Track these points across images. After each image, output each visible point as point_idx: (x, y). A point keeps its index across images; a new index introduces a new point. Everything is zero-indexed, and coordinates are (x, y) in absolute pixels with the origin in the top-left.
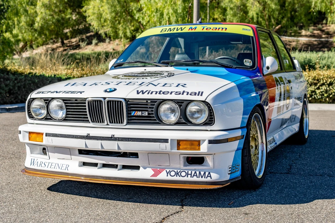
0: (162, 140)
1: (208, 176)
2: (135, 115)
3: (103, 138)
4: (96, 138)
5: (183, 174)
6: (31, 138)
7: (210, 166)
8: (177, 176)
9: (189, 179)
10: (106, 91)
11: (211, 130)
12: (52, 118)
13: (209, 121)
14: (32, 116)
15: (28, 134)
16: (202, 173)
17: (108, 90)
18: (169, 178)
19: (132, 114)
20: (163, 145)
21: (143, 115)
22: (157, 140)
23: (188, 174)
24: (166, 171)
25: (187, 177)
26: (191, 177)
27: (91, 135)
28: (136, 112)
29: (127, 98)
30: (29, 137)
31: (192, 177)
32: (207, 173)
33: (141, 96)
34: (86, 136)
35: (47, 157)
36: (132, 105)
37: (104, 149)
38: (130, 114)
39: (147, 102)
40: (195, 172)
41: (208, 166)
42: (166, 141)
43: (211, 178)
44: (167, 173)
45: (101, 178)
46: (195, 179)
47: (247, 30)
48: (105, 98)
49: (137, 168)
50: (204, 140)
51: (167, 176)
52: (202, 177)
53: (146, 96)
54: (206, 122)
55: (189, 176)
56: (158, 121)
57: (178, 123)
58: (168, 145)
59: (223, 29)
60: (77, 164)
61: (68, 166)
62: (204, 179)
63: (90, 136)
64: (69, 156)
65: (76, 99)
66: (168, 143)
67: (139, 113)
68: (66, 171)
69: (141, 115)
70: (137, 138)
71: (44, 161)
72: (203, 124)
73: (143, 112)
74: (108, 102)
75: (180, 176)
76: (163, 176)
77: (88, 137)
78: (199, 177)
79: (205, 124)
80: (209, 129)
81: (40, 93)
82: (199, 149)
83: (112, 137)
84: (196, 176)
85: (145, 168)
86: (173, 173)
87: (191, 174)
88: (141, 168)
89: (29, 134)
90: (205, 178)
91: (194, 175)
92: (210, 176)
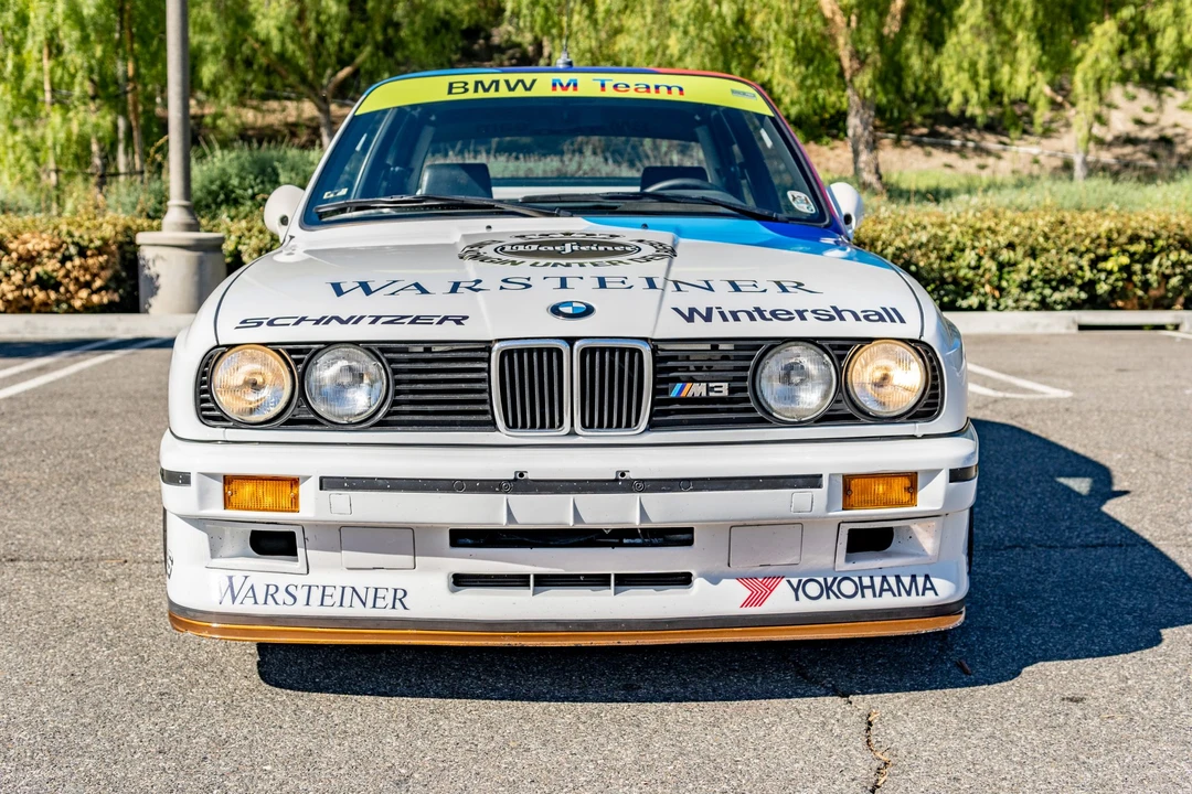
0: (800, 481)
1: (925, 589)
2: (683, 395)
3: (582, 484)
4: (552, 484)
5: (848, 587)
6: (233, 499)
7: (927, 555)
8: (828, 597)
9: (868, 602)
10: (555, 310)
11: (925, 436)
12: (319, 420)
13: (925, 406)
14: (217, 413)
15: (219, 485)
16: (906, 580)
17: (568, 310)
18: (805, 606)
19: (673, 394)
20: (801, 498)
21: (712, 394)
22: (781, 481)
23: (863, 588)
24: (789, 581)
25: (863, 596)
26: (875, 595)
27: (529, 476)
28: (689, 385)
29: (655, 337)
30: (225, 494)
31: (877, 594)
33: (699, 329)
34: (509, 481)
35: (299, 565)
36: (670, 360)
37: (583, 522)
38: (666, 392)
39: (715, 348)
40: (884, 578)
41: (918, 555)
42: (813, 481)
43: (936, 594)
44: (796, 591)
45: (554, 628)
46: (888, 601)
48: (571, 341)
49: (684, 580)
50: (934, 473)
51: (797, 599)
52: (909, 593)
53: (717, 329)
54: (918, 409)
55: (868, 592)
56: (760, 414)
57: (827, 418)
58: (819, 495)
59: (669, 88)
60: (442, 581)
61: (400, 594)
62: (914, 600)
63: (527, 480)
64: (407, 559)
65: (427, 345)
66: (820, 486)
67: (698, 390)
68: (399, 613)
69: (704, 394)
70: (712, 479)
71: (282, 581)
72: (908, 418)
73: (711, 385)
74: (584, 352)
76: (781, 600)
77: (520, 484)
78: (900, 595)
79: (914, 414)
80: (919, 434)
81: (260, 324)
82: (912, 502)
83: (617, 480)
84: (890, 589)
85: (715, 580)
86: (813, 589)
87: (872, 587)
88: (698, 582)
89: (225, 483)
90: (918, 594)
91: (882, 590)
92: (933, 588)
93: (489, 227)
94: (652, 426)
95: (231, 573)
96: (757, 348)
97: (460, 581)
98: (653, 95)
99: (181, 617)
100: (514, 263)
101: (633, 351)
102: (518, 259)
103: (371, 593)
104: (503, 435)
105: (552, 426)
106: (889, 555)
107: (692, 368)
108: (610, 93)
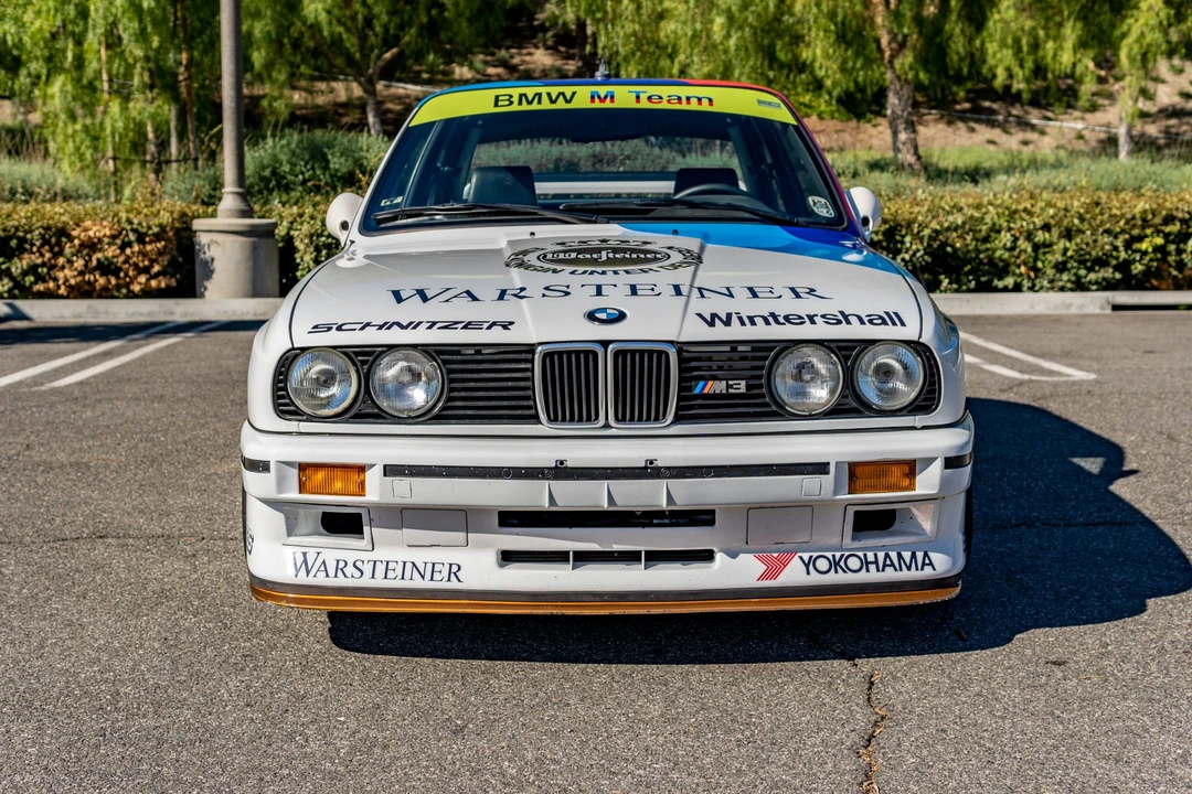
0: (810, 468)
1: (924, 564)
2: (706, 391)
3: (616, 471)
4: (589, 471)
5: (854, 563)
6: (308, 485)
7: (926, 534)
8: (836, 572)
9: (873, 576)
10: (591, 316)
11: (924, 428)
12: (383, 414)
13: (924, 400)
14: (292, 408)
15: (295, 472)
16: (907, 555)
17: (603, 316)
18: (815, 579)
19: (697, 391)
20: (810, 485)
21: (731, 391)
22: (793, 468)
23: (868, 563)
24: (801, 558)
25: (868, 570)
26: (878, 570)
27: (569, 464)
28: (710, 383)
29: (681, 340)
30: (300, 480)
31: (881, 568)
32: (920, 555)
33: (720, 333)
34: (551, 468)
35: (364, 543)
36: (695, 359)
37: (616, 505)
38: (690, 389)
39: (734, 350)
40: (887, 556)
41: (918, 534)
42: (821, 468)
43: (934, 569)
44: (807, 566)
45: (592, 599)
46: (890, 575)
47: (770, 104)
48: (605, 344)
49: (708, 556)
50: (929, 461)
51: (808, 573)
52: (909, 568)
53: (736, 332)
54: (917, 403)
55: (872, 567)
56: (774, 408)
57: (835, 412)
58: (828, 480)
60: (490, 558)
62: (914, 575)
63: (566, 468)
64: (460, 536)
65: (478, 348)
66: (827, 473)
67: (719, 387)
68: (454, 585)
69: (724, 392)
70: (731, 466)
72: (909, 412)
73: (730, 383)
74: (617, 354)
75: (845, 572)
76: (794, 574)
77: (561, 472)
78: (901, 569)
79: (916, 408)
80: (919, 425)
81: (329, 329)
82: (912, 487)
83: (646, 468)
84: (892, 565)
85: (733, 555)
86: (822, 564)
87: (876, 562)
88: (719, 556)
89: (300, 470)
90: (917, 569)
91: (885, 565)
92: (931, 564)
93: (533, 234)
94: (678, 419)
95: (305, 550)
96: (772, 349)
97: (508, 557)
98: (684, 106)
99: (261, 588)
100: (555, 271)
101: (660, 353)
102: (559, 268)
103: (429, 567)
104: (545, 428)
105: (589, 419)
106: (892, 534)
107: (715, 368)
108: (645, 104)
